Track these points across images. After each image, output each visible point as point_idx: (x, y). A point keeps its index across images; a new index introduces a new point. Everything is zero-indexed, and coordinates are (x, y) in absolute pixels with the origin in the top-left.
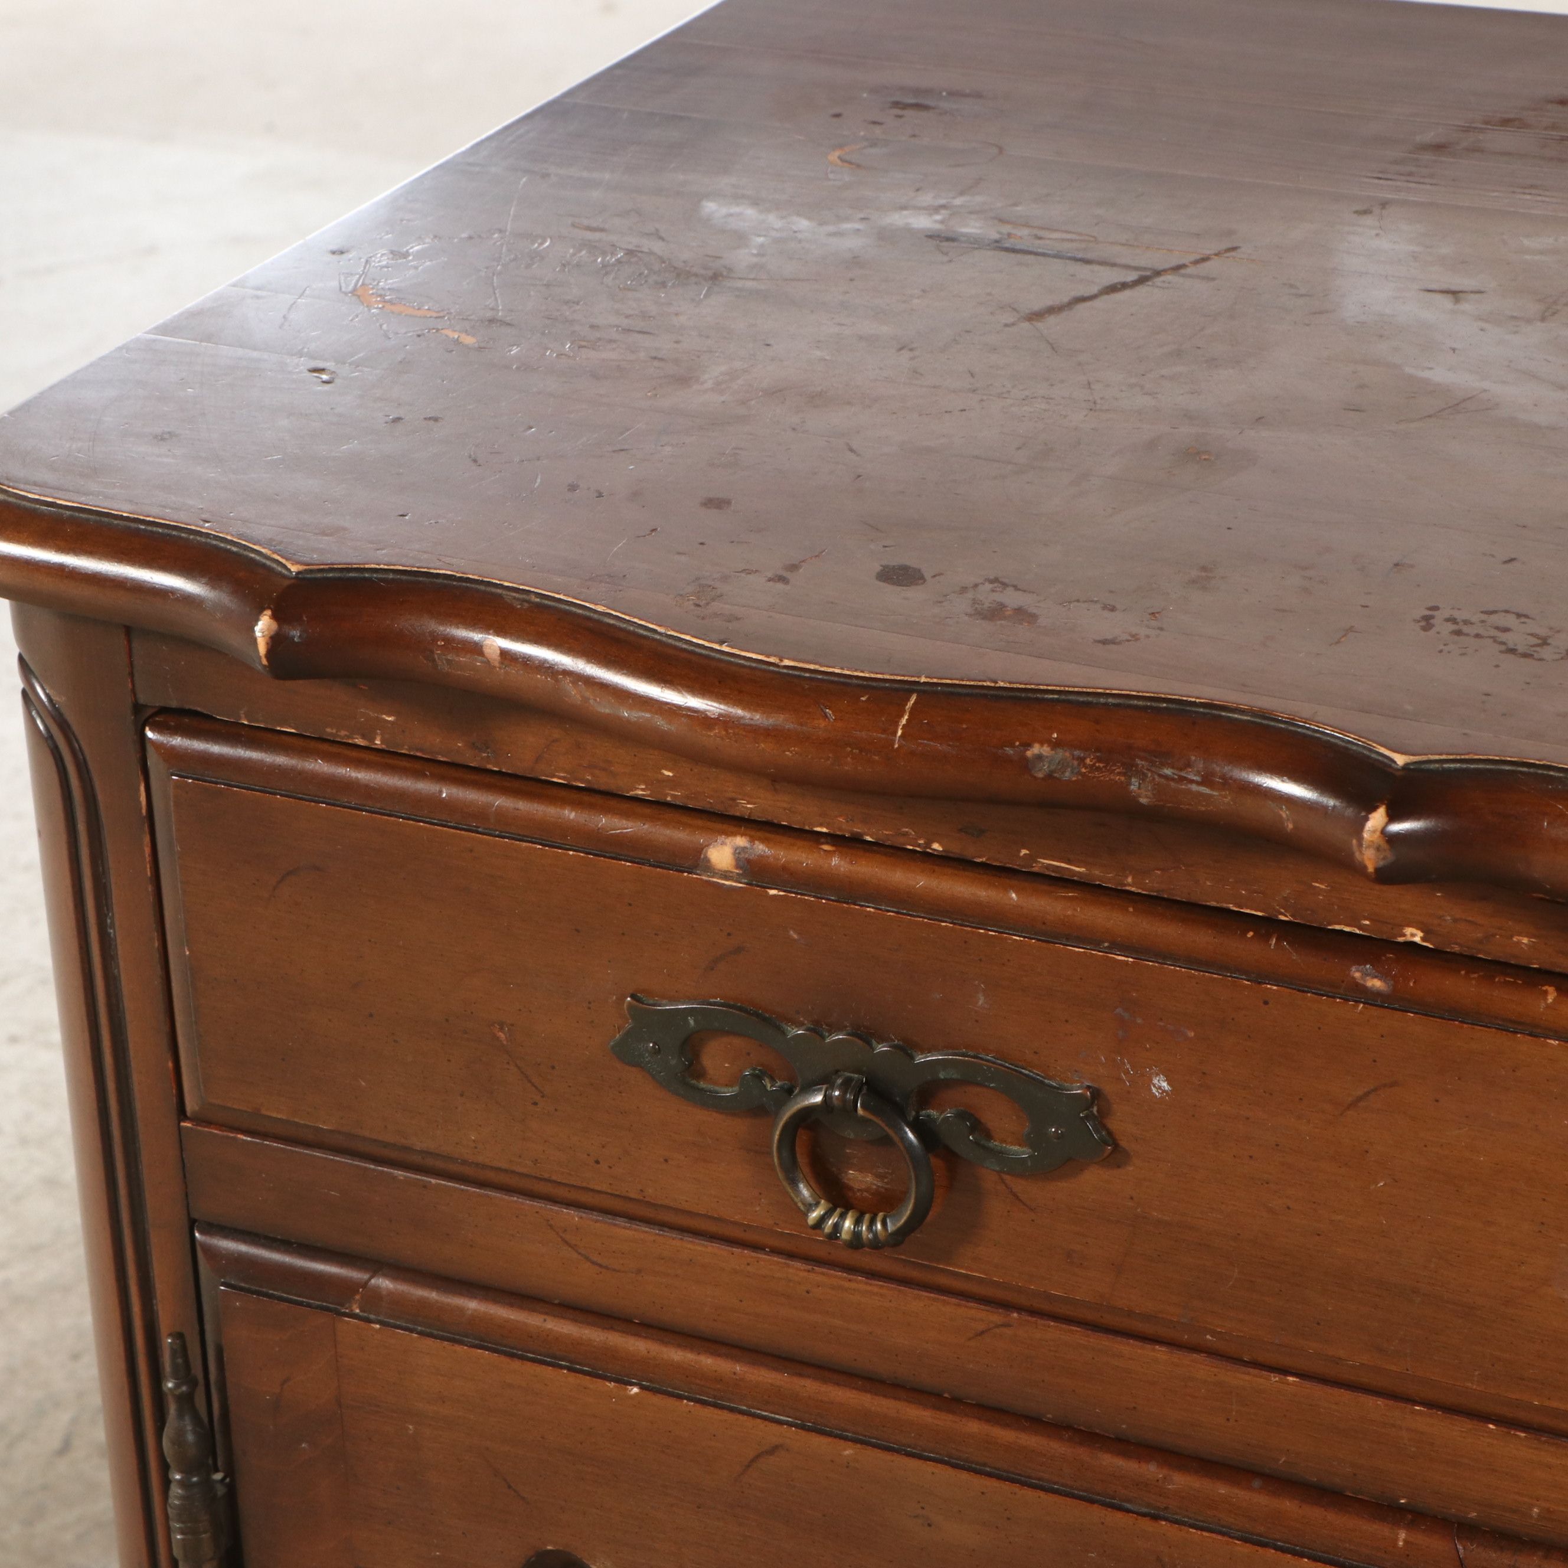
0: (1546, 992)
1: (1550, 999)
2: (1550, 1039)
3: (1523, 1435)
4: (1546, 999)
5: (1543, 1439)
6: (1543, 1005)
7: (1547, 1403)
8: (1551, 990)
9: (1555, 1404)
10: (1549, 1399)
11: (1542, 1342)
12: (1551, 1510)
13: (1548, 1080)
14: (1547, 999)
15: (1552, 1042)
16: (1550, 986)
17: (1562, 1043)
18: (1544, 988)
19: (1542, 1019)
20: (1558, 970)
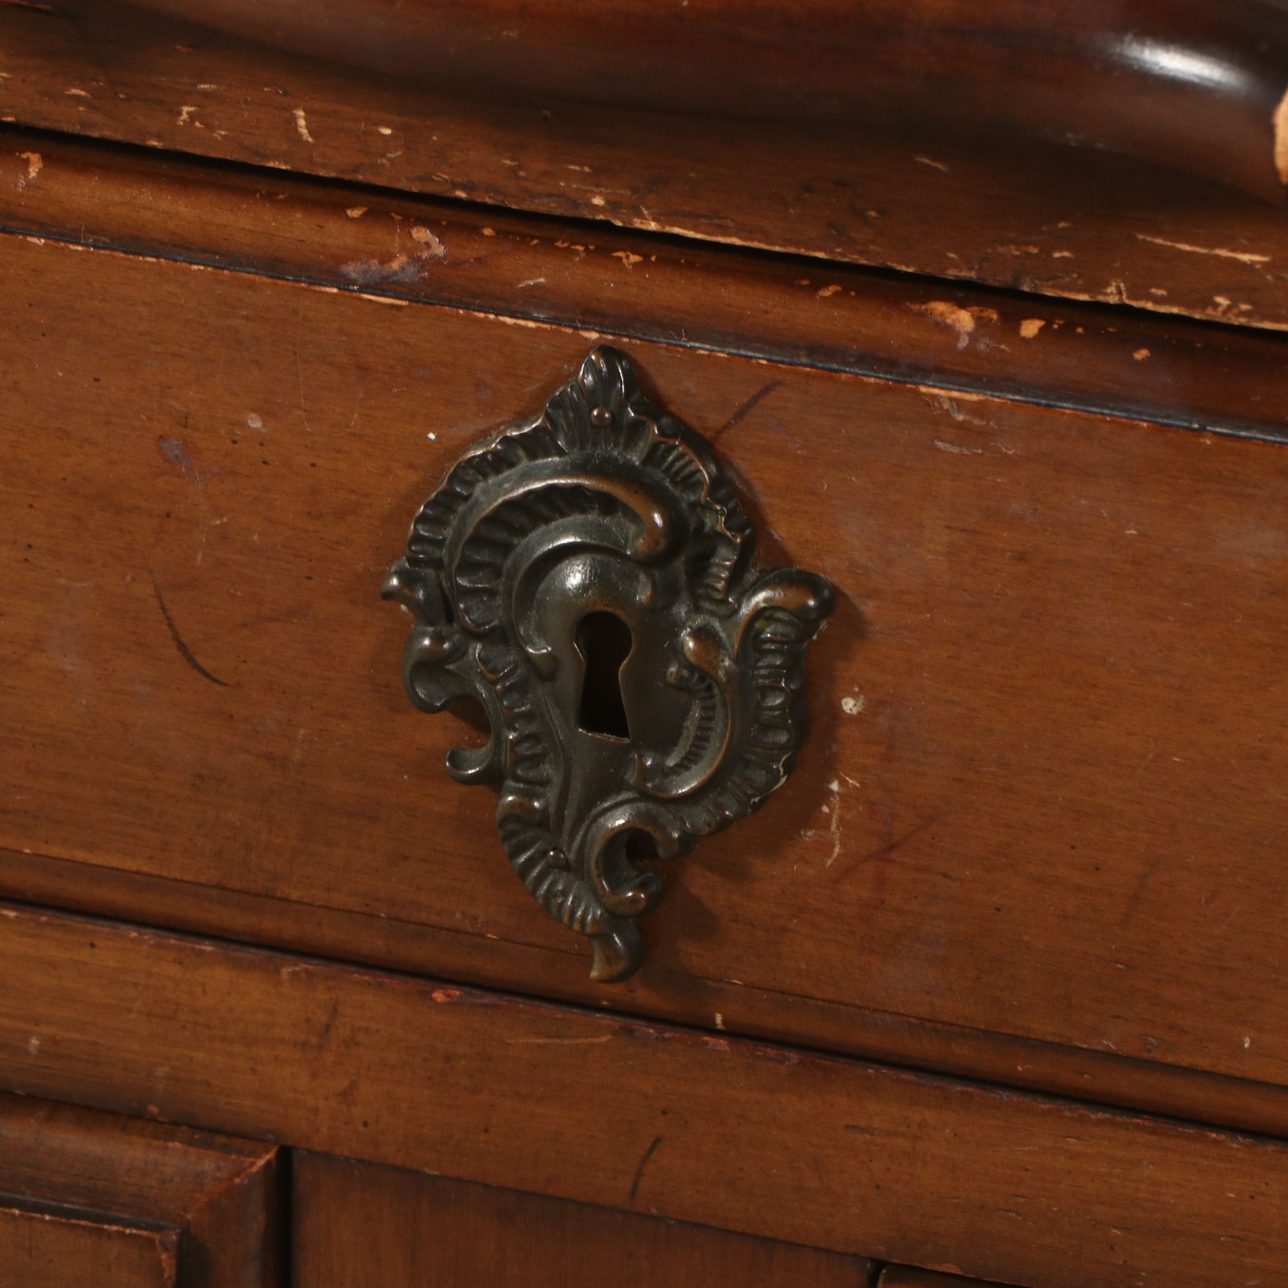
0: (27, 162)
1: (33, 172)
2: (32, 236)
3: (12, 914)
4: (26, 173)
5: (44, 919)
6: (22, 182)
7: (44, 850)
8: (34, 158)
9: (55, 850)
10: (47, 842)
11: (34, 746)
12: (58, 1038)
13: (30, 305)
14: (29, 173)
15: (35, 240)
16: (33, 152)
17: (51, 242)
18: (24, 156)
19: (20, 205)
20: (44, 124)
